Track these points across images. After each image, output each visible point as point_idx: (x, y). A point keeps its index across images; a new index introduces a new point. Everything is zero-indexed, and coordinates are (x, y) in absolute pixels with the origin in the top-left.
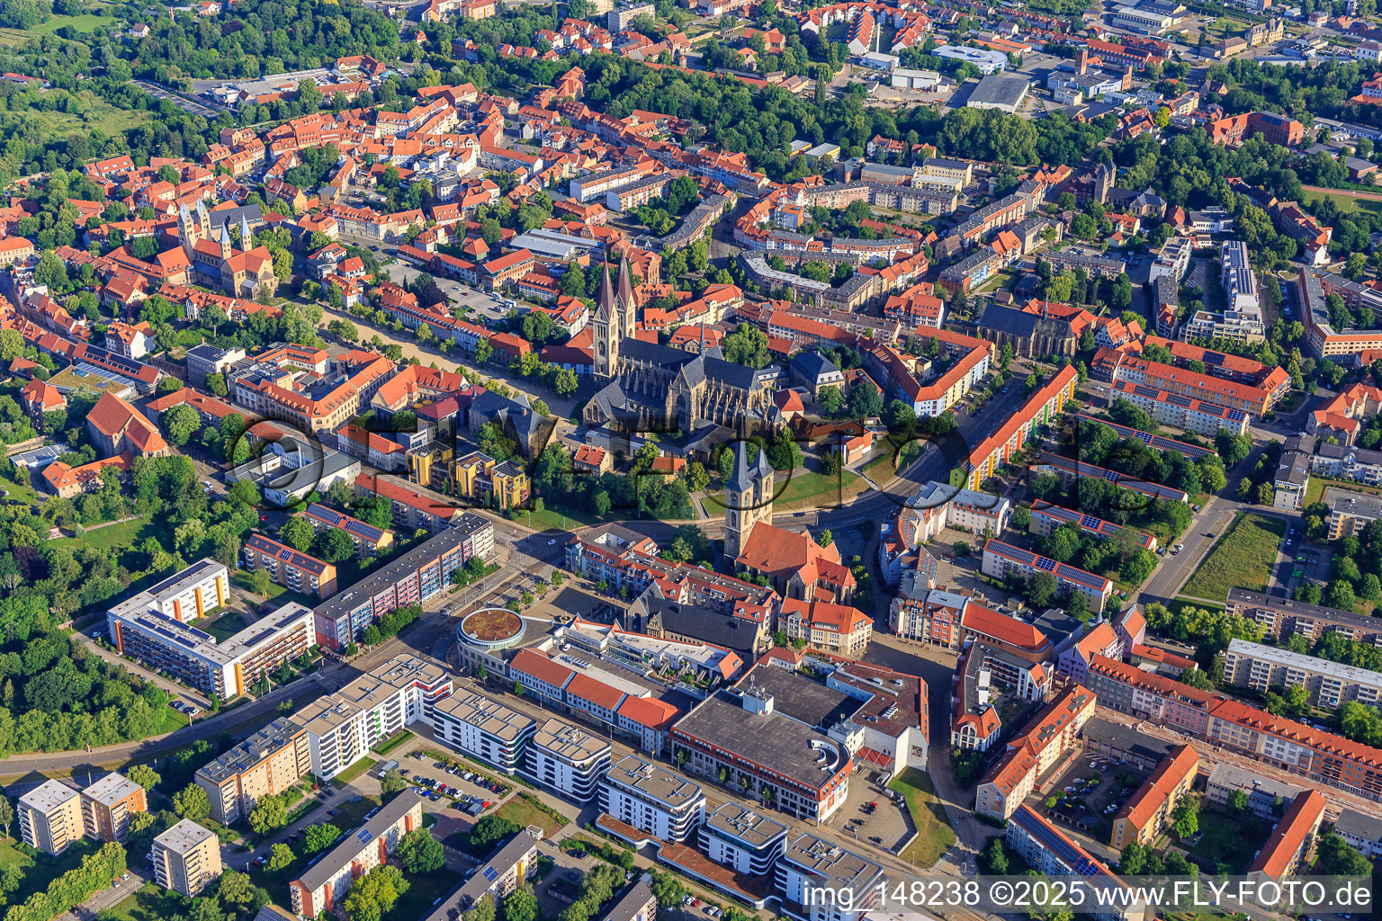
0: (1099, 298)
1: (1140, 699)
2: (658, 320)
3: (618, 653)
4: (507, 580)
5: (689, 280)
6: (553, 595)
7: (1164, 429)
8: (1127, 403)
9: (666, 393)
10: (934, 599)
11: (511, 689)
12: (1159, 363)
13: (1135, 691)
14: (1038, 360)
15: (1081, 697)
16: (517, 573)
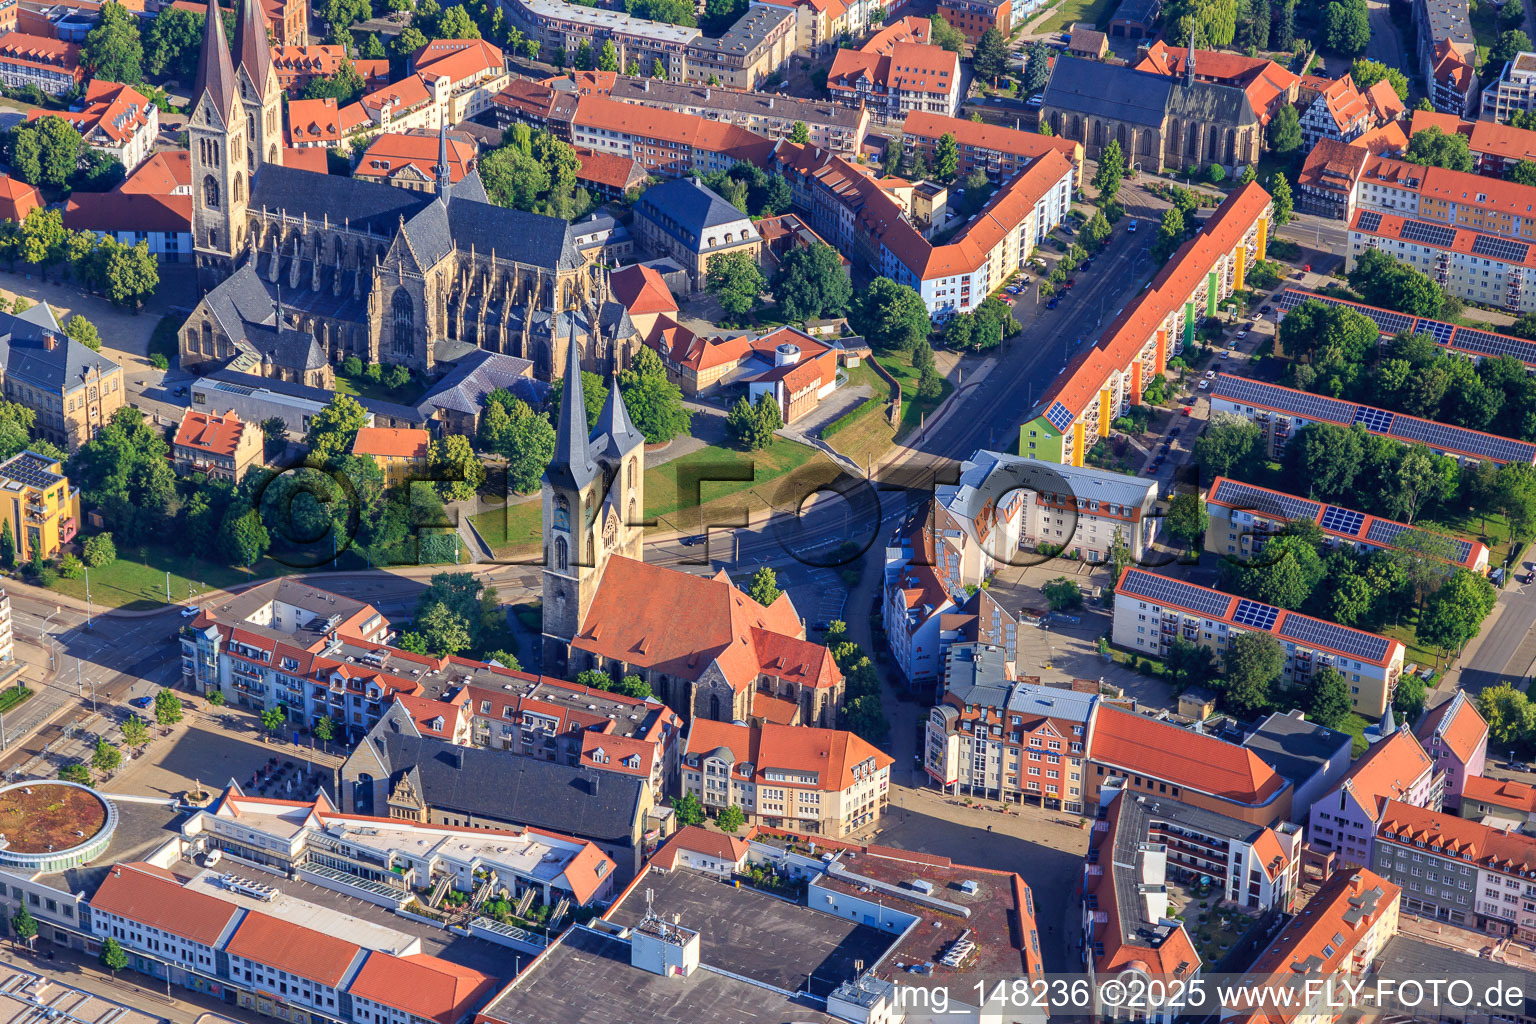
0: (1296, 36)
1: (1492, 892)
2: (322, 126)
3: (332, 864)
4: (52, 719)
5: (378, 34)
6: (161, 747)
7: (1472, 314)
8: (1388, 260)
9: (367, 285)
10: (1023, 703)
11: (97, 958)
12: (1446, 170)
13: (1482, 875)
14: (1182, 177)
15: (1370, 894)
16: (73, 703)
